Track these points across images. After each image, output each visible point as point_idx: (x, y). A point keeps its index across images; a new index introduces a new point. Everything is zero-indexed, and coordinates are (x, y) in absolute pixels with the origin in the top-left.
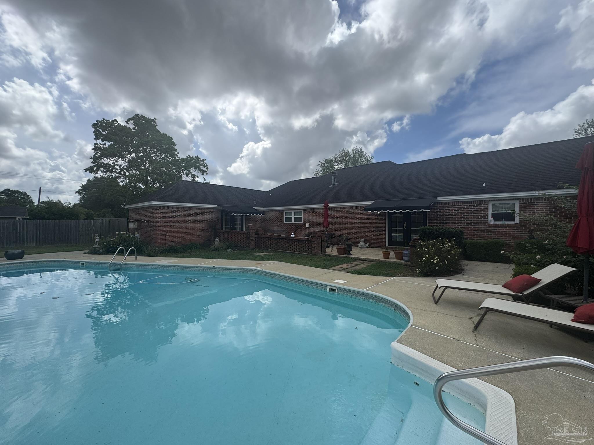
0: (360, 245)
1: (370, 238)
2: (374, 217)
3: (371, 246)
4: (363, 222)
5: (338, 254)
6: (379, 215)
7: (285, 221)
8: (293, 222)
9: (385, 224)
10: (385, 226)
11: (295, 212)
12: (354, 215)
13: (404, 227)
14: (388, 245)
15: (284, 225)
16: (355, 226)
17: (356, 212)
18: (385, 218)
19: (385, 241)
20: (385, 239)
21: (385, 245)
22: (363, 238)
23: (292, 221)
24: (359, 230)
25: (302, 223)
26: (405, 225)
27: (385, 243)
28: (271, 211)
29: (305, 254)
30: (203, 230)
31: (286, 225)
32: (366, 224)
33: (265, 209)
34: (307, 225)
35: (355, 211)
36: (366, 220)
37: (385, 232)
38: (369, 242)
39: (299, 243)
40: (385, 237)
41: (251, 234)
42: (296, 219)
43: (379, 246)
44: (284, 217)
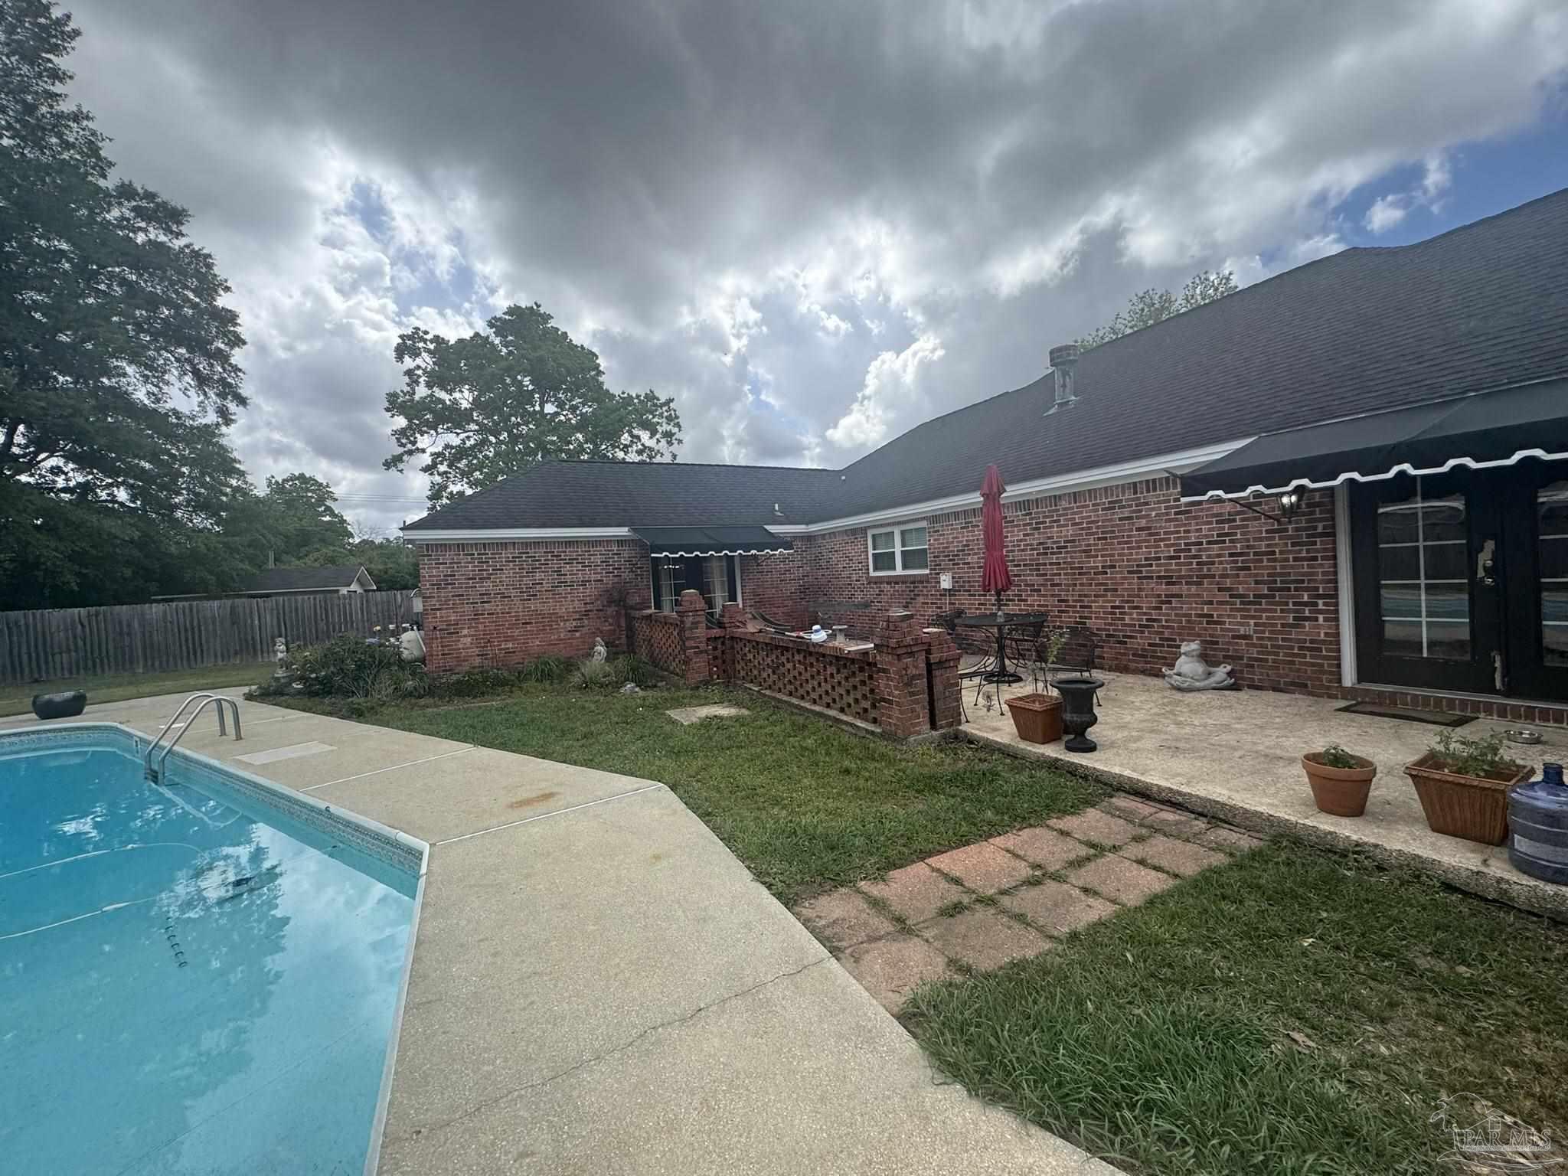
0: (1179, 674)
1: (1234, 637)
2: (1261, 526)
3: (1243, 679)
4: (1195, 557)
5: (1024, 736)
6: (1291, 511)
7: (876, 569)
8: (899, 571)
9: (1335, 558)
10: (1336, 573)
11: (903, 533)
12: (1143, 523)
13: (1481, 573)
14: (1360, 681)
15: (869, 583)
16: (1151, 578)
17: (1153, 509)
18: (1334, 526)
19: (1338, 658)
20: (1338, 643)
21: (1340, 681)
22: (1199, 635)
23: (894, 569)
24: (1173, 596)
25: (927, 571)
26: (1485, 559)
27: (1339, 666)
28: (833, 534)
29: (857, 727)
30: (586, 614)
31: (876, 583)
32: (1213, 563)
33: (813, 528)
34: (946, 582)
35: (1147, 504)
36: (1209, 543)
37: (1337, 604)
38: (1227, 659)
39: (838, 672)
40: (1338, 635)
41: (691, 629)
42: (909, 559)
43: (1293, 684)
44: (871, 552)
